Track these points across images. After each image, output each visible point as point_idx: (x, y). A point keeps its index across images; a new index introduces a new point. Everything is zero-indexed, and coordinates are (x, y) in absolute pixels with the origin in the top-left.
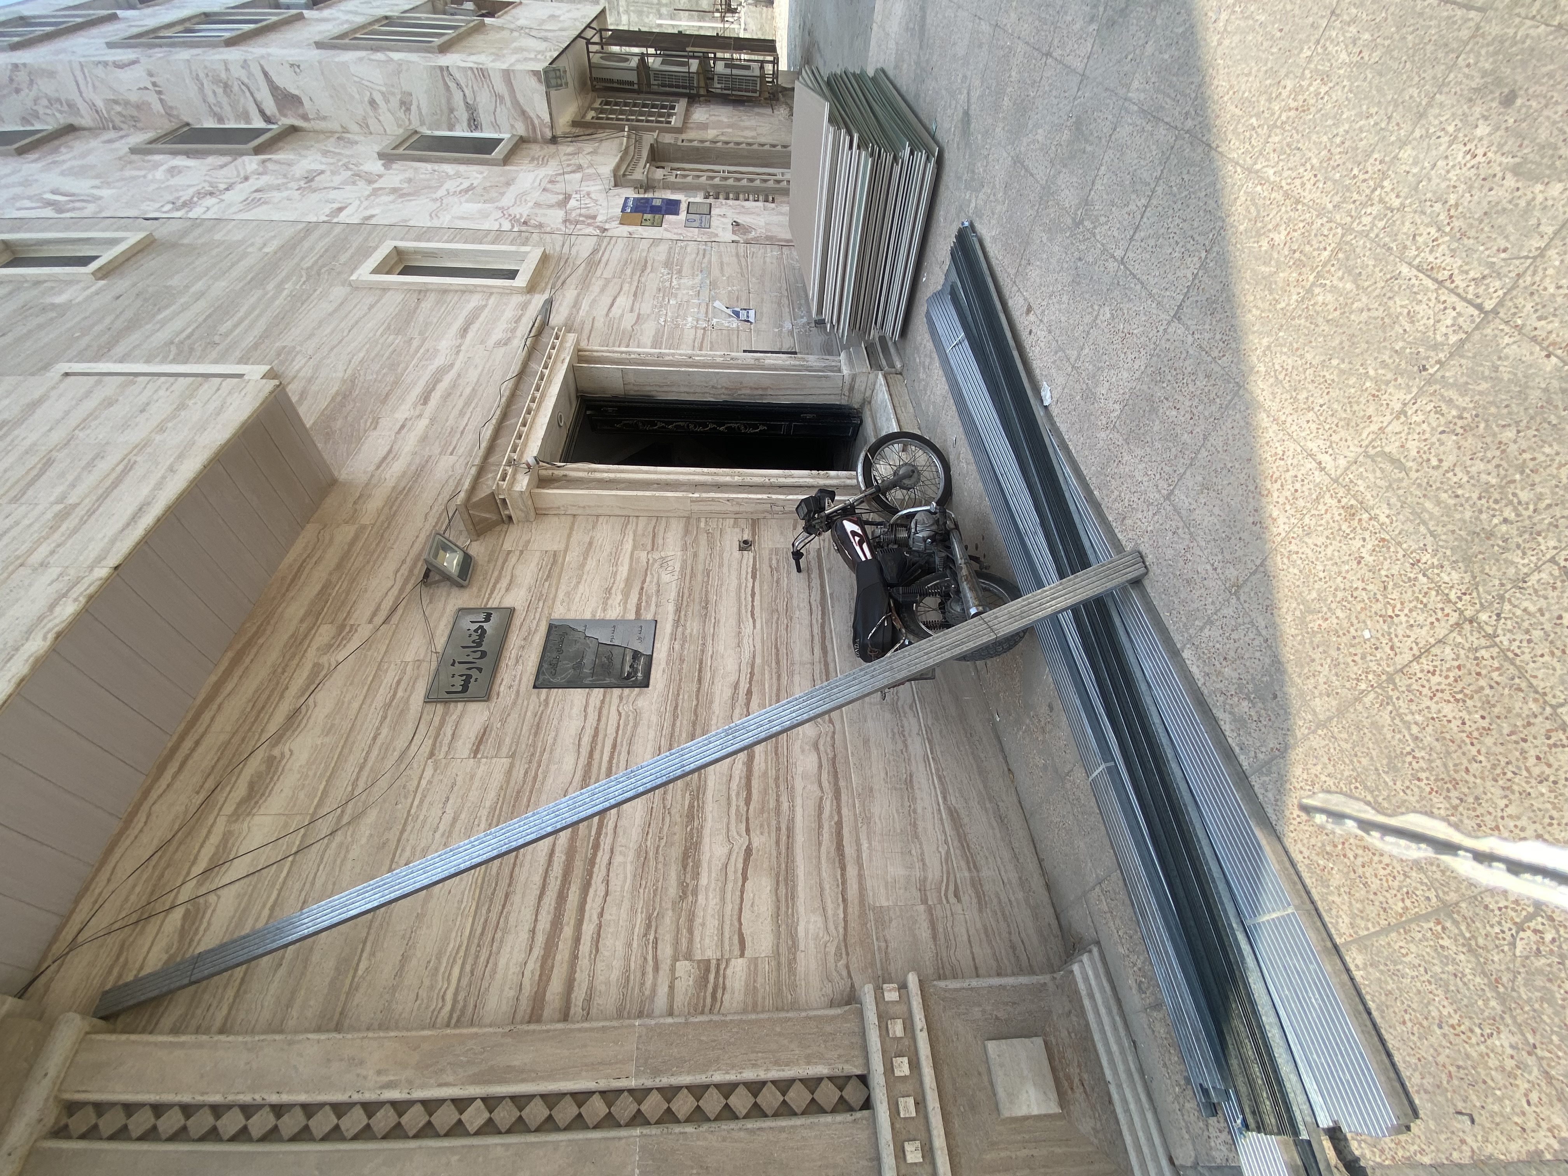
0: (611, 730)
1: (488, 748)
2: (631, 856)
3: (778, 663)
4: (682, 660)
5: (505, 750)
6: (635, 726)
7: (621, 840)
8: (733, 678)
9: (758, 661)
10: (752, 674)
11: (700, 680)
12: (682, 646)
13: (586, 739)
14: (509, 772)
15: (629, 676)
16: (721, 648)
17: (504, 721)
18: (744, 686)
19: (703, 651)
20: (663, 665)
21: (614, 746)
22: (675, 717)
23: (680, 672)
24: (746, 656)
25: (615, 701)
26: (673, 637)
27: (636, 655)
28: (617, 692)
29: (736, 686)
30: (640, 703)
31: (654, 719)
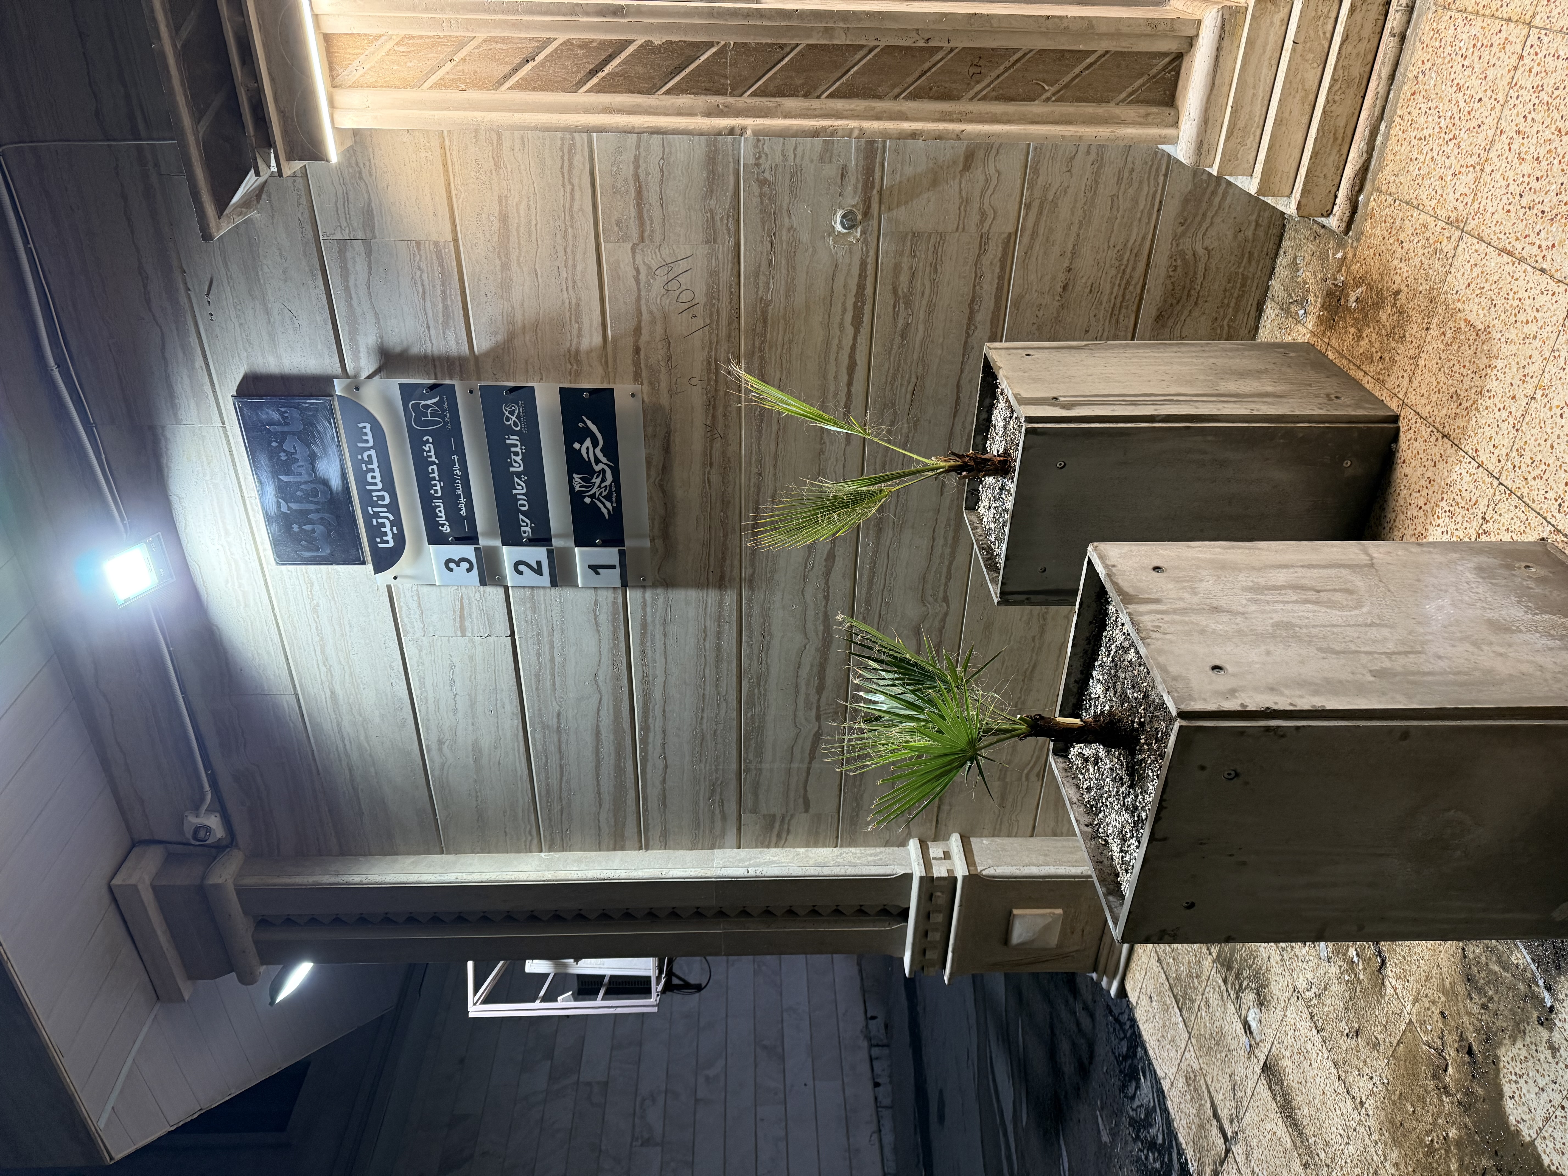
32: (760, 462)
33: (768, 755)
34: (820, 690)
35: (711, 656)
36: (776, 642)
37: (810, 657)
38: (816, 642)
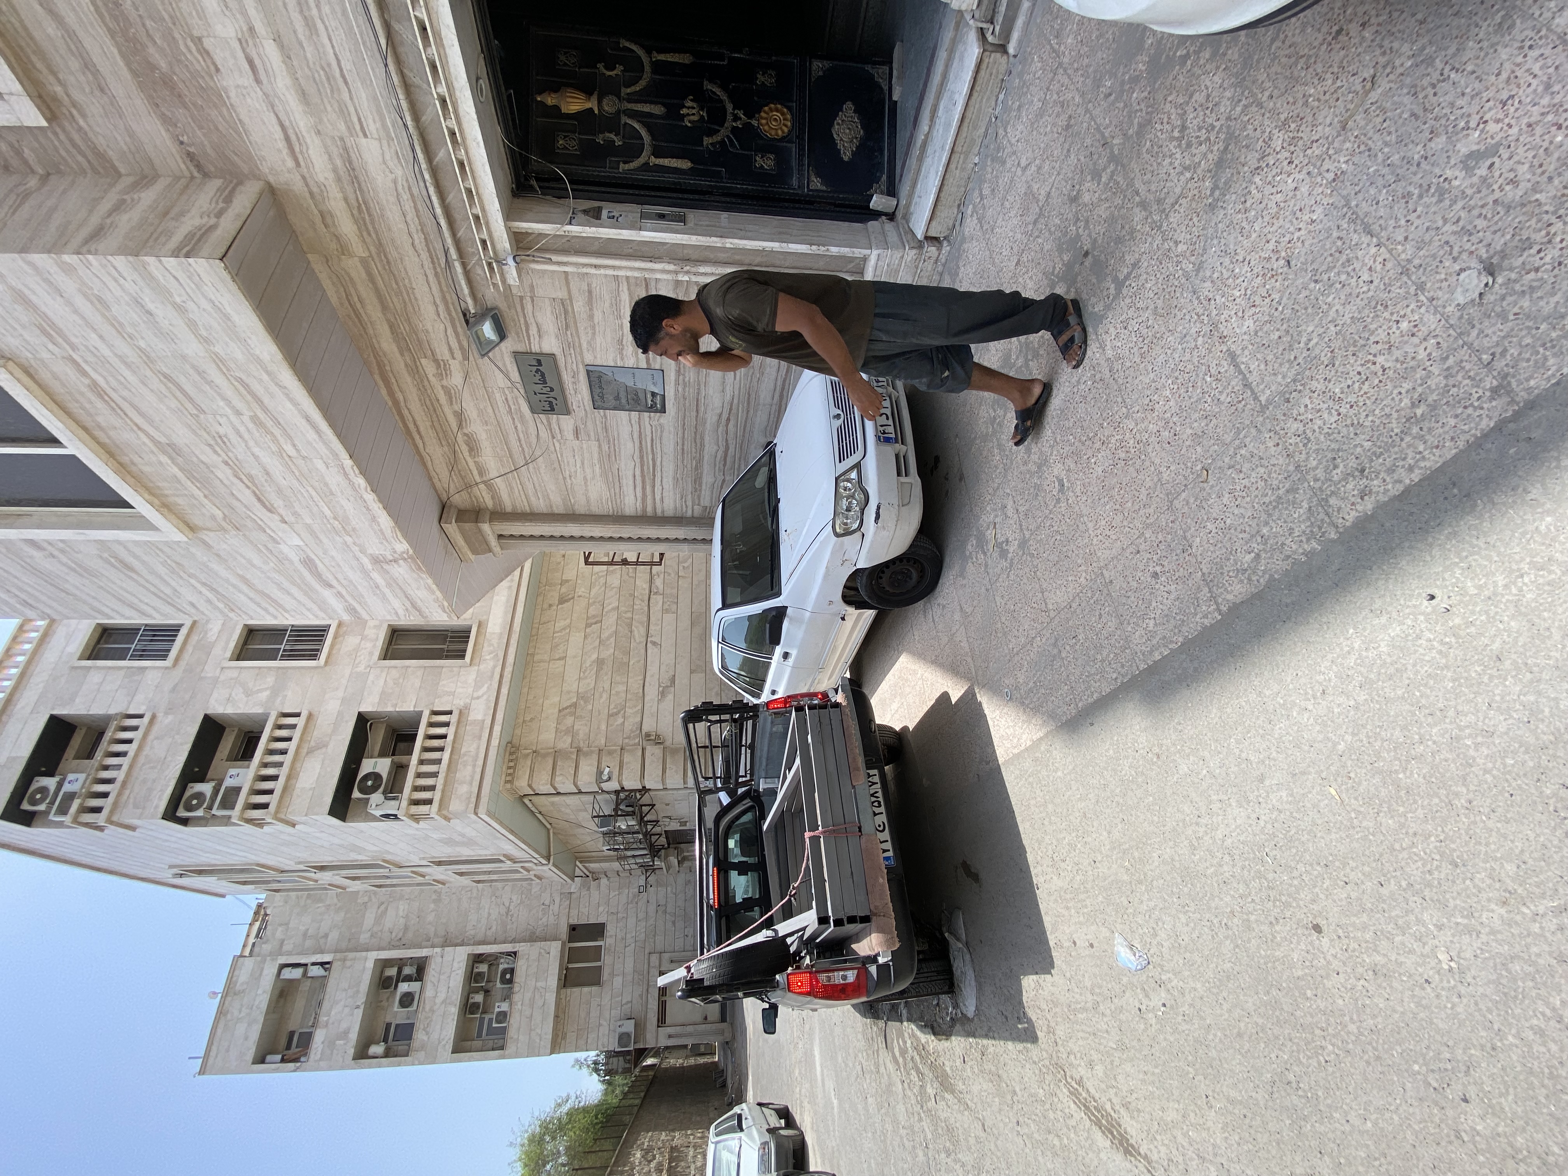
0: (649, 433)
1: (582, 435)
2: (671, 479)
3: (749, 403)
4: (685, 399)
5: (593, 438)
6: (662, 432)
7: (664, 474)
8: (719, 411)
9: (736, 401)
10: (731, 409)
11: (697, 411)
12: (684, 389)
13: (636, 435)
14: (600, 446)
15: (652, 406)
16: (711, 392)
17: (585, 424)
18: (725, 416)
19: (698, 393)
20: (673, 400)
21: (652, 440)
22: (684, 430)
23: (684, 405)
24: (728, 398)
25: (647, 419)
26: (677, 383)
27: (654, 394)
28: (646, 414)
29: (720, 415)
30: (662, 421)
31: (672, 429)
32: (699, 385)
33: (704, 487)
34: (725, 465)
35: (680, 452)
36: (706, 448)
37: (720, 454)
38: (722, 449)
